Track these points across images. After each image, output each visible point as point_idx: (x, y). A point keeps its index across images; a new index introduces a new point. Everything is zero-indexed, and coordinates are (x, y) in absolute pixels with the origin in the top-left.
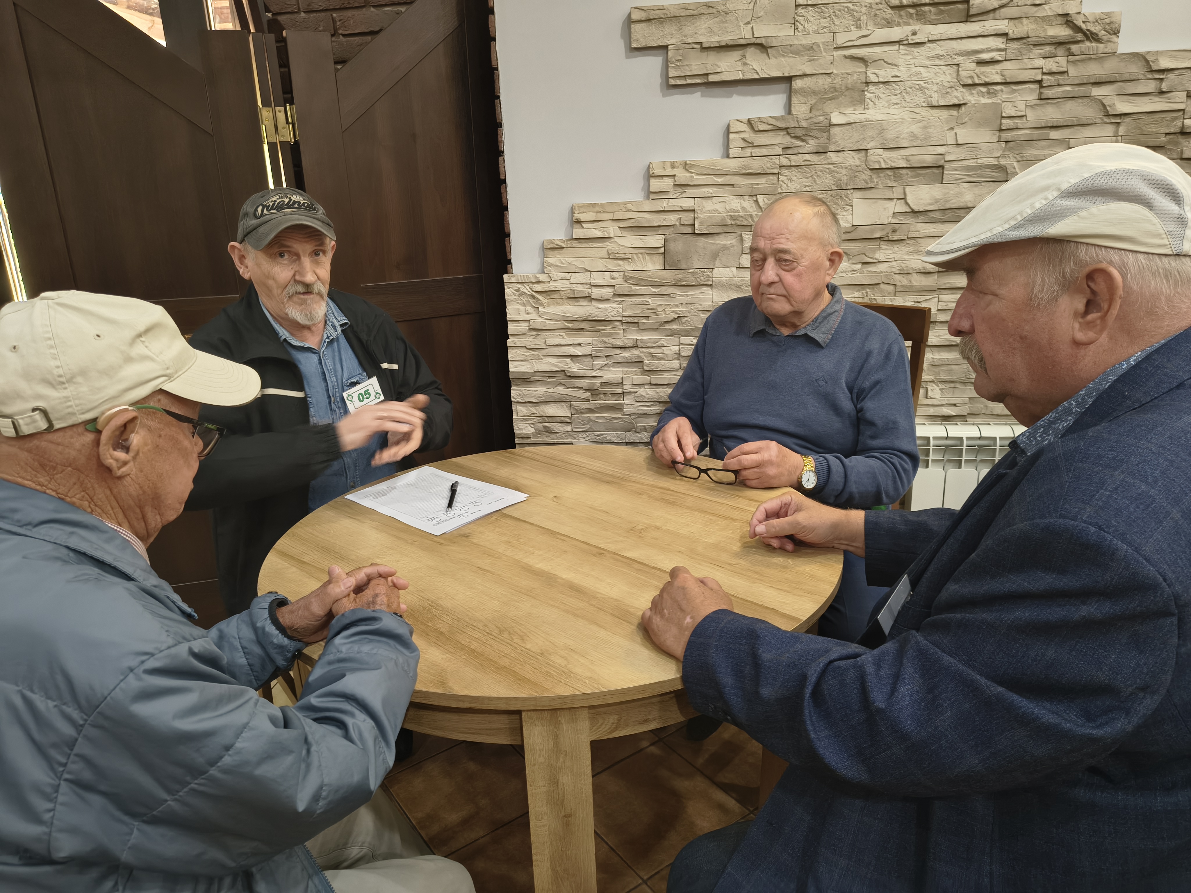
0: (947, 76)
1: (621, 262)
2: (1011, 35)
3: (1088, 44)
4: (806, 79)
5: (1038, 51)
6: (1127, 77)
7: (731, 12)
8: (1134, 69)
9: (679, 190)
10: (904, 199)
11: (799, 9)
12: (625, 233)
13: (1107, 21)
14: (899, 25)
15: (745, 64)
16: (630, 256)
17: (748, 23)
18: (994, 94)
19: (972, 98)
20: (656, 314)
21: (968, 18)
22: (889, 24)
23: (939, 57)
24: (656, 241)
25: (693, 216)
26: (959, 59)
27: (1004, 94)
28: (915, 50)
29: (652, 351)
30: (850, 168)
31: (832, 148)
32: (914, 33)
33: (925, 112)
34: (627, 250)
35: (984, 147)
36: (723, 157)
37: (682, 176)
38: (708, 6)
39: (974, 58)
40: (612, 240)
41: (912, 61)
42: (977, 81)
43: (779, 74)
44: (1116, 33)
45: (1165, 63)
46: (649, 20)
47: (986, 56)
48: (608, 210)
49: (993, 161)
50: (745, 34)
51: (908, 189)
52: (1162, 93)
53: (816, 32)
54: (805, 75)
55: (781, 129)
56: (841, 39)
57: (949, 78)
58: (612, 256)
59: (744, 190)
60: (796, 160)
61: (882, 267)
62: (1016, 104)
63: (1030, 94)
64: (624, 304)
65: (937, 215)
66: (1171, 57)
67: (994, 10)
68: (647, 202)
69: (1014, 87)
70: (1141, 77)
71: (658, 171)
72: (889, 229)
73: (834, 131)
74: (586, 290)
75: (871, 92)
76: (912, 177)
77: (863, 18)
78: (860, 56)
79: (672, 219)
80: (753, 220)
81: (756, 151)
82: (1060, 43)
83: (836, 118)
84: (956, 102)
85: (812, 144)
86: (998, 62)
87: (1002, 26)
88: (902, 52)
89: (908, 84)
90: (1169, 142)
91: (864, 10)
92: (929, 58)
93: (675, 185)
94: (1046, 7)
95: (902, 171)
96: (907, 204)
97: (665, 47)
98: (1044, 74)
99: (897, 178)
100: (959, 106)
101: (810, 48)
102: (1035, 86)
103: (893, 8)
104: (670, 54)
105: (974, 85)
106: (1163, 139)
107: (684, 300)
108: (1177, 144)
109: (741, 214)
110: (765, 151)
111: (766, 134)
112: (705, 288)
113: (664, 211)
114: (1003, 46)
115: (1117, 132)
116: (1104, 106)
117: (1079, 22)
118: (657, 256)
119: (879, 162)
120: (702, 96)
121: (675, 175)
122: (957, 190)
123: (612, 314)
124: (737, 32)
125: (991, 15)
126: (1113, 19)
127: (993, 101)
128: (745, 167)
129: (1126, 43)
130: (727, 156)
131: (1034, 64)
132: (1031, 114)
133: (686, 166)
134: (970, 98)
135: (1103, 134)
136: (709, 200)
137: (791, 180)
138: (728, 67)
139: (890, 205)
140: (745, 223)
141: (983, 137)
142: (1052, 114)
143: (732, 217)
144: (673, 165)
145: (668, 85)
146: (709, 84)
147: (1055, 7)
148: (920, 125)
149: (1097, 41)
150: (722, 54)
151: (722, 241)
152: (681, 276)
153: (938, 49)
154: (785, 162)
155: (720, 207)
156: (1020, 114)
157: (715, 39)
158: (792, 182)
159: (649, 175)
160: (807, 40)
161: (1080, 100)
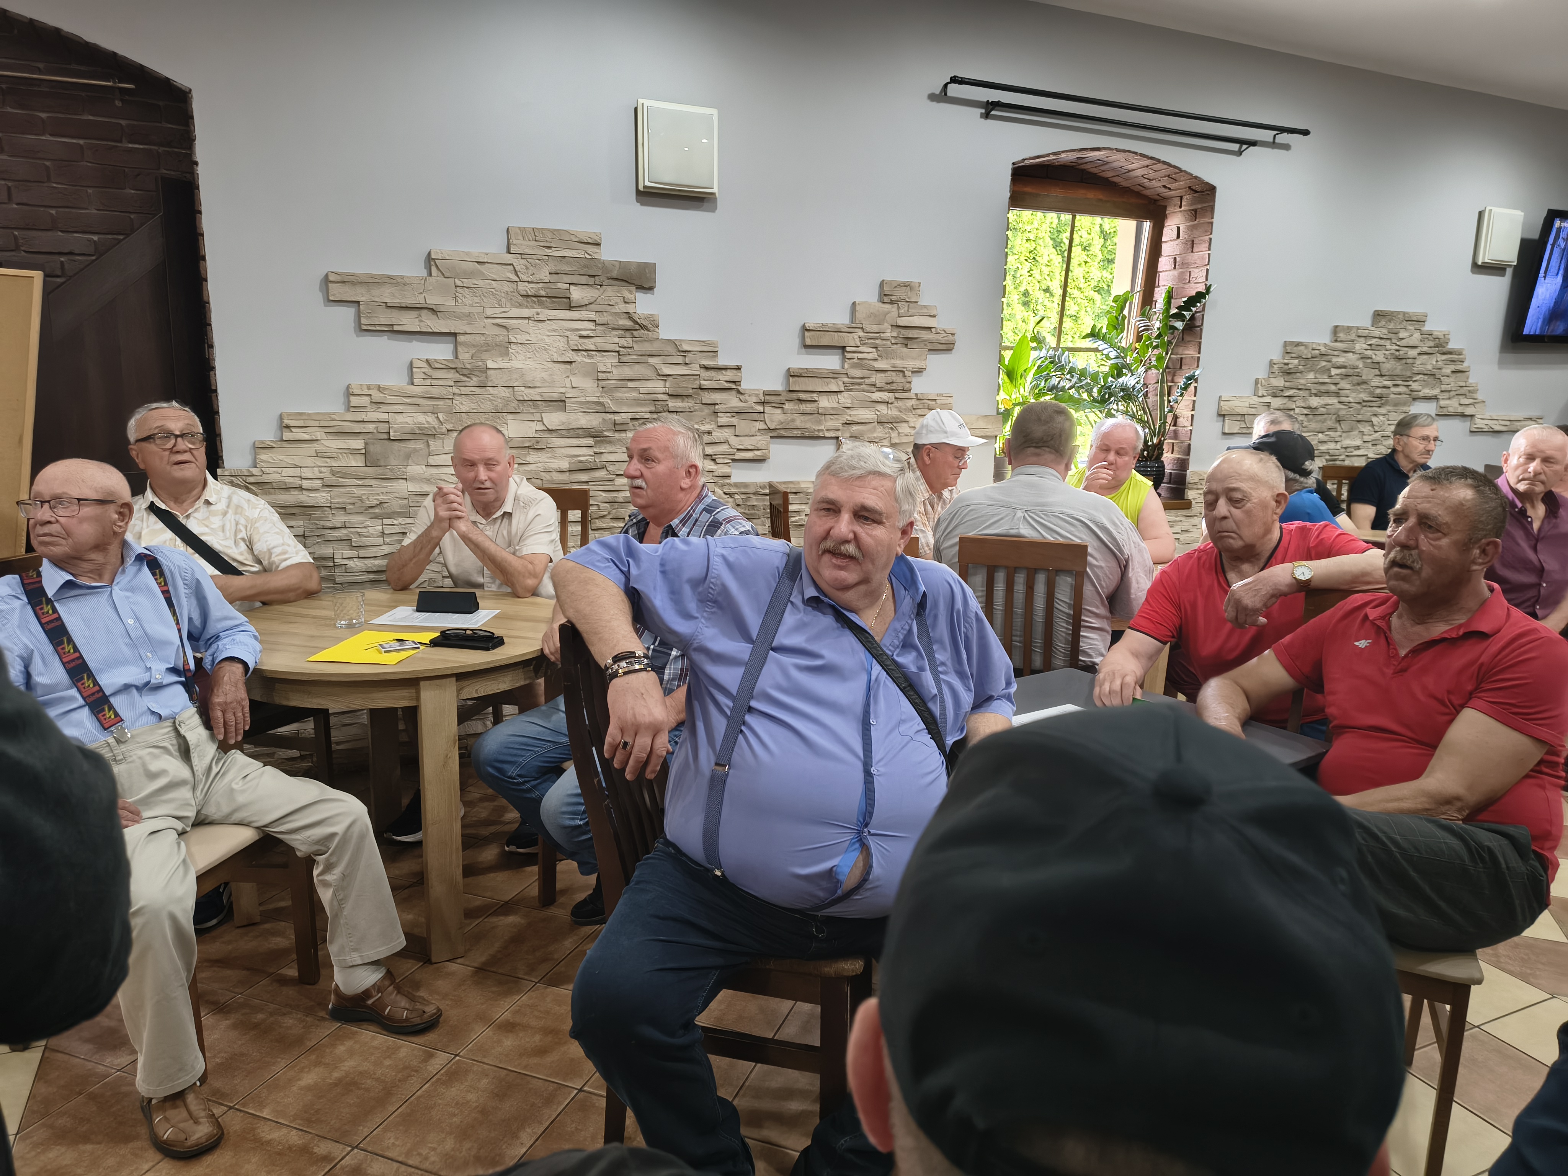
0: (561, 343)
1: (328, 460)
2: (598, 322)
3: (643, 331)
4: (467, 336)
5: (615, 333)
6: (666, 353)
7: (408, 284)
8: (670, 349)
9: (375, 406)
10: (542, 421)
11: (458, 288)
12: (330, 437)
13: (651, 319)
14: (527, 307)
15: (421, 321)
16: (335, 455)
17: (421, 293)
18: (591, 357)
19: (578, 358)
20: (361, 500)
21: (570, 308)
22: (520, 306)
23: (555, 330)
24: (359, 444)
25: (387, 426)
26: (568, 333)
27: (598, 357)
28: (540, 324)
29: (359, 530)
30: (503, 398)
31: (490, 384)
32: (538, 314)
33: (550, 365)
34: (333, 450)
35: (588, 389)
36: (409, 384)
37: (377, 396)
38: (390, 277)
39: (577, 333)
40: (319, 442)
41: (538, 331)
42: (580, 348)
43: (449, 331)
44: (657, 327)
45: (686, 347)
46: (344, 282)
47: (584, 333)
48: (313, 418)
49: (596, 400)
50: (420, 300)
51: (543, 414)
52: (686, 364)
53: (471, 305)
54: (466, 333)
55: (451, 368)
56: (489, 312)
57: (563, 344)
58: (318, 454)
59: (426, 409)
60: (464, 390)
61: (532, 467)
62: (606, 364)
63: (612, 359)
64: (332, 493)
65: (564, 433)
66: (689, 343)
67: (586, 305)
68: (348, 413)
69: (604, 354)
70: (674, 354)
71: (356, 391)
72: (534, 441)
73: (490, 372)
74: (298, 482)
75: (513, 349)
76: (545, 407)
77: (504, 300)
78: (503, 324)
79: (371, 427)
80: (436, 431)
81: (434, 382)
82: (626, 330)
83: (490, 364)
84: (569, 360)
85: (475, 381)
86: (591, 337)
87: (592, 315)
88: (531, 325)
89: (537, 346)
90: (695, 393)
91: (503, 295)
92: (549, 331)
93: (371, 402)
94: (616, 307)
95: (538, 402)
96: (544, 424)
97: (357, 302)
98: (620, 347)
99: (536, 407)
100: (571, 362)
101: (469, 315)
102: (616, 354)
103: (522, 296)
104: (362, 307)
105: (579, 350)
106: (692, 391)
107: (384, 490)
108: (698, 394)
109: (427, 426)
110: (441, 383)
111: (440, 371)
112: (401, 481)
113: (363, 421)
114: (594, 328)
115: (665, 385)
116: (656, 369)
117: (636, 318)
118: (359, 456)
119: (522, 395)
120: (388, 339)
121: (371, 395)
122: (575, 417)
123: (322, 501)
124: (414, 298)
125: (584, 308)
126: (655, 318)
127: (591, 361)
128: (426, 392)
129: (664, 333)
130: (413, 384)
131: (614, 340)
132: (615, 371)
133: (379, 388)
134: (577, 358)
135: (658, 386)
136: (400, 415)
137: (462, 404)
138: (408, 321)
139: (533, 424)
140: (430, 433)
141: (588, 383)
142: (627, 372)
143: (419, 428)
144: (369, 387)
145: (362, 330)
146: (393, 332)
147: (622, 307)
148: (547, 373)
149: (648, 330)
150: (403, 312)
151: (412, 445)
152: (380, 471)
153: (554, 325)
154: (457, 391)
155: (409, 420)
156: (608, 370)
157: (396, 301)
158: (463, 405)
159: (349, 393)
160: (466, 310)
161: (642, 365)
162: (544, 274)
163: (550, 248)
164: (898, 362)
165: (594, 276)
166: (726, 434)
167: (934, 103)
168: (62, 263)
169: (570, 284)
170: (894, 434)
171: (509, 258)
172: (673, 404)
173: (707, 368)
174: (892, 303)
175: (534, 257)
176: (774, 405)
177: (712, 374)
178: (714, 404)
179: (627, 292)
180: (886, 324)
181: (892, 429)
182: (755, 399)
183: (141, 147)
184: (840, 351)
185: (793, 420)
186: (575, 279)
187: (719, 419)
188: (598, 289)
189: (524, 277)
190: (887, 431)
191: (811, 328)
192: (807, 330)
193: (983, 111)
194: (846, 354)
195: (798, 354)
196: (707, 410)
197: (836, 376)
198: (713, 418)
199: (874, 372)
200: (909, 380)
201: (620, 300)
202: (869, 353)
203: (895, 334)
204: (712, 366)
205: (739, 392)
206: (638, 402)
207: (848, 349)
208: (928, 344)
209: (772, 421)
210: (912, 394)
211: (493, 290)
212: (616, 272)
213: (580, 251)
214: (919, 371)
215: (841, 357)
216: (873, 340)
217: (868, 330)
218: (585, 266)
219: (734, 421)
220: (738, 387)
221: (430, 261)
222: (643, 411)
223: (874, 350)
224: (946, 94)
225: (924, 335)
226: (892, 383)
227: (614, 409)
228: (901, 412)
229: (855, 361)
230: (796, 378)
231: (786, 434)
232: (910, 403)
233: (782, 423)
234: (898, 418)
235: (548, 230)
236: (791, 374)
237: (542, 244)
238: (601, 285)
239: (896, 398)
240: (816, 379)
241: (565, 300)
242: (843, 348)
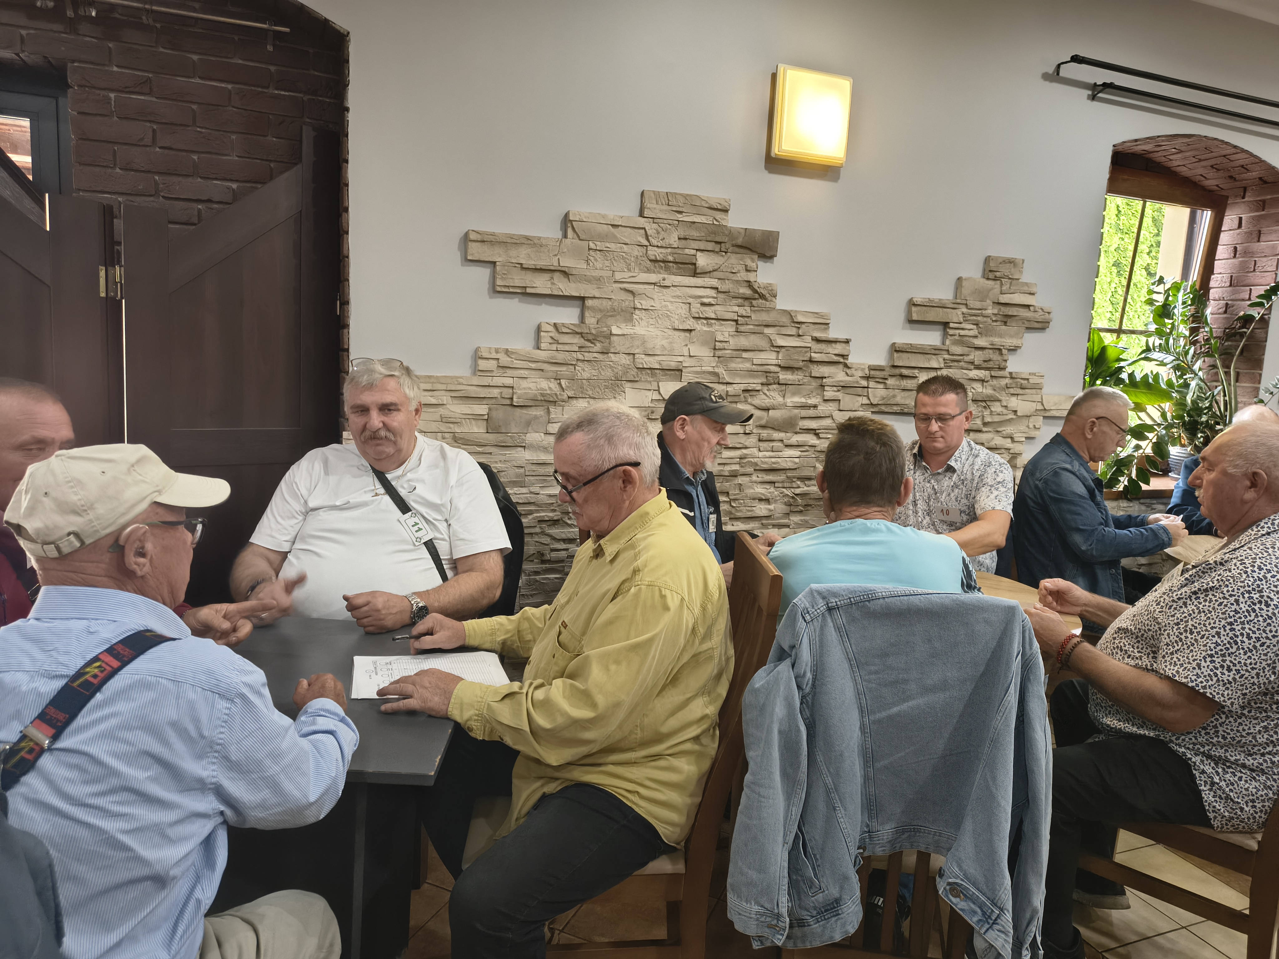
0: (683, 310)
1: (451, 425)
2: (720, 290)
3: (760, 301)
4: (595, 300)
5: (735, 301)
6: (781, 324)
7: (543, 245)
8: (785, 320)
9: (501, 371)
10: (659, 390)
11: (591, 251)
12: (455, 402)
13: (770, 288)
14: (654, 272)
16: (459, 420)
17: (556, 255)
18: (711, 325)
19: (700, 327)
21: (695, 274)
22: (648, 271)
23: (678, 297)
24: (482, 409)
25: (511, 391)
26: (690, 300)
27: (716, 326)
28: (664, 290)
30: (623, 366)
31: (612, 350)
32: (664, 280)
33: (670, 332)
34: (457, 416)
35: (706, 359)
36: (534, 348)
37: (505, 360)
38: (527, 238)
39: (699, 300)
40: (444, 407)
41: (663, 298)
42: (701, 316)
43: (578, 295)
44: (775, 296)
45: (800, 318)
46: (483, 241)
47: (706, 300)
48: (441, 381)
49: (711, 369)
50: (553, 263)
51: (660, 384)
52: (799, 336)
53: (602, 269)
54: (594, 298)
55: (577, 333)
56: (618, 276)
57: (684, 312)
58: (442, 420)
59: (550, 374)
60: (588, 356)
62: (724, 333)
63: (729, 328)
66: (803, 315)
67: (710, 272)
68: (475, 377)
69: (722, 322)
70: (789, 325)
71: (485, 355)
72: (650, 410)
73: (614, 339)
75: (637, 315)
76: (663, 376)
77: (633, 264)
78: (631, 289)
79: (495, 392)
80: (557, 398)
81: (560, 347)
82: (746, 299)
83: (615, 330)
84: (690, 328)
85: (598, 347)
86: (713, 305)
87: (714, 282)
88: (657, 291)
89: (660, 312)
90: (804, 366)
91: (633, 259)
93: (498, 366)
94: (738, 275)
95: (656, 371)
96: (660, 393)
97: (494, 263)
99: (653, 375)
100: (690, 331)
101: (599, 279)
102: (734, 323)
103: (651, 261)
104: (498, 268)
105: (700, 318)
106: (801, 364)
107: (503, 458)
109: (548, 392)
110: (567, 348)
111: (567, 336)
112: (520, 449)
113: (489, 386)
114: (715, 295)
115: (778, 356)
116: (771, 340)
117: (756, 287)
118: (481, 421)
119: (642, 363)
120: (520, 301)
121: (498, 359)
124: (548, 260)
125: (708, 275)
126: (773, 288)
127: (710, 329)
128: (552, 358)
129: (781, 304)
130: (538, 348)
131: (733, 309)
132: (732, 341)
133: (507, 352)
134: (697, 326)
135: (770, 357)
136: (525, 381)
137: (584, 370)
138: (541, 284)
139: (649, 394)
140: (551, 399)
141: (704, 352)
142: (743, 342)
143: (542, 395)
144: (497, 351)
145: (495, 291)
146: (525, 294)
147: (743, 276)
148: (668, 341)
149: (766, 299)
150: (537, 274)
151: (534, 412)
152: (501, 439)
153: (677, 292)
154: (581, 357)
155: (532, 386)
156: (726, 340)
157: (531, 263)
158: (585, 372)
159: (477, 356)
160: (596, 273)
161: (758, 335)
162: (673, 239)
163: (680, 212)
164: (996, 340)
165: (720, 243)
166: (830, 408)
167: (1047, 83)
168: (199, 210)
169: (697, 250)
170: (987, 413)
171: (642, 222)
172: (784, 376)
173: (817, 340)
174: (995, 279)
175: (665, 221)
176: (877, 380)
177: (822, 346)
178: (822, 378)
179: (750, 261)
180: (988, 301)
181: (985, 407)
182: (860, 374)
183: (287, 93)
184: (941, 327)
185: (894, 396)
186: (702, 245)
187: (825, 393)
188: (723, 256)
189: (654, 242)
190: (980, 409)
191: (918, 303)
192: (914, 305)
193: (1090, 93)
194: (948, 330)
195: (903, 328)
196: (815, 384)
197: (937, 352)
198: (819, 392)
199: (973, 349)
200: (1005, 358)
201: (741, 268)
202: (970, 330)
203: (996, 311)
204: (824, 339)
205: (846, 366)
206: (751, 373)
207: (952, 325)
208: (1026, 322)
209: (875, 396)
210: (1006, 373)
211: (624, 254)
212: (741, 239)
213: (709, 217)
214: (1013, 350)
215: (942, 332)
216: (974, 317)
217: (972, 306)
218: (714, 233)
219: (840, 395)
220: (846, 361)
221: (566, 222)
222: (755, 383)
223: (975, 327)
224: (1058, 74)
225: (1023, 313)
226: (990, 360)
227: (728, 380)
228: (995, 390)
229: (957, 337)
230: (900, 354)
231: (886, 410)
232: (1004, 382)
233: (884, 398)
234: (992, 397)
235: (681, 195)
236: (896, 349)
237: (674, 209)
238: (726, 252)
239: (992, 376)
240: (919, 355)
241: (690, 266)
242: (946, 325)
